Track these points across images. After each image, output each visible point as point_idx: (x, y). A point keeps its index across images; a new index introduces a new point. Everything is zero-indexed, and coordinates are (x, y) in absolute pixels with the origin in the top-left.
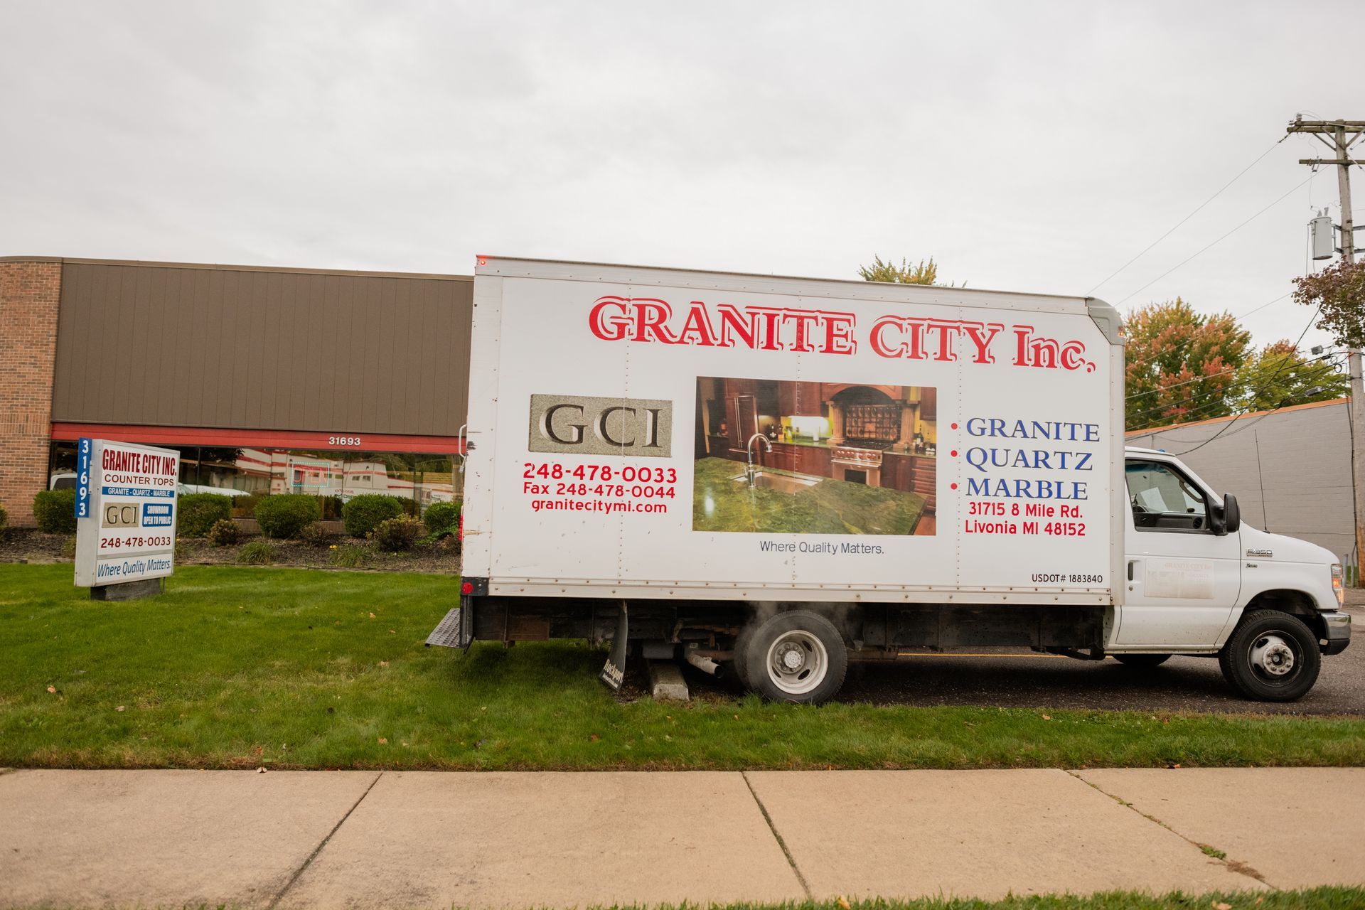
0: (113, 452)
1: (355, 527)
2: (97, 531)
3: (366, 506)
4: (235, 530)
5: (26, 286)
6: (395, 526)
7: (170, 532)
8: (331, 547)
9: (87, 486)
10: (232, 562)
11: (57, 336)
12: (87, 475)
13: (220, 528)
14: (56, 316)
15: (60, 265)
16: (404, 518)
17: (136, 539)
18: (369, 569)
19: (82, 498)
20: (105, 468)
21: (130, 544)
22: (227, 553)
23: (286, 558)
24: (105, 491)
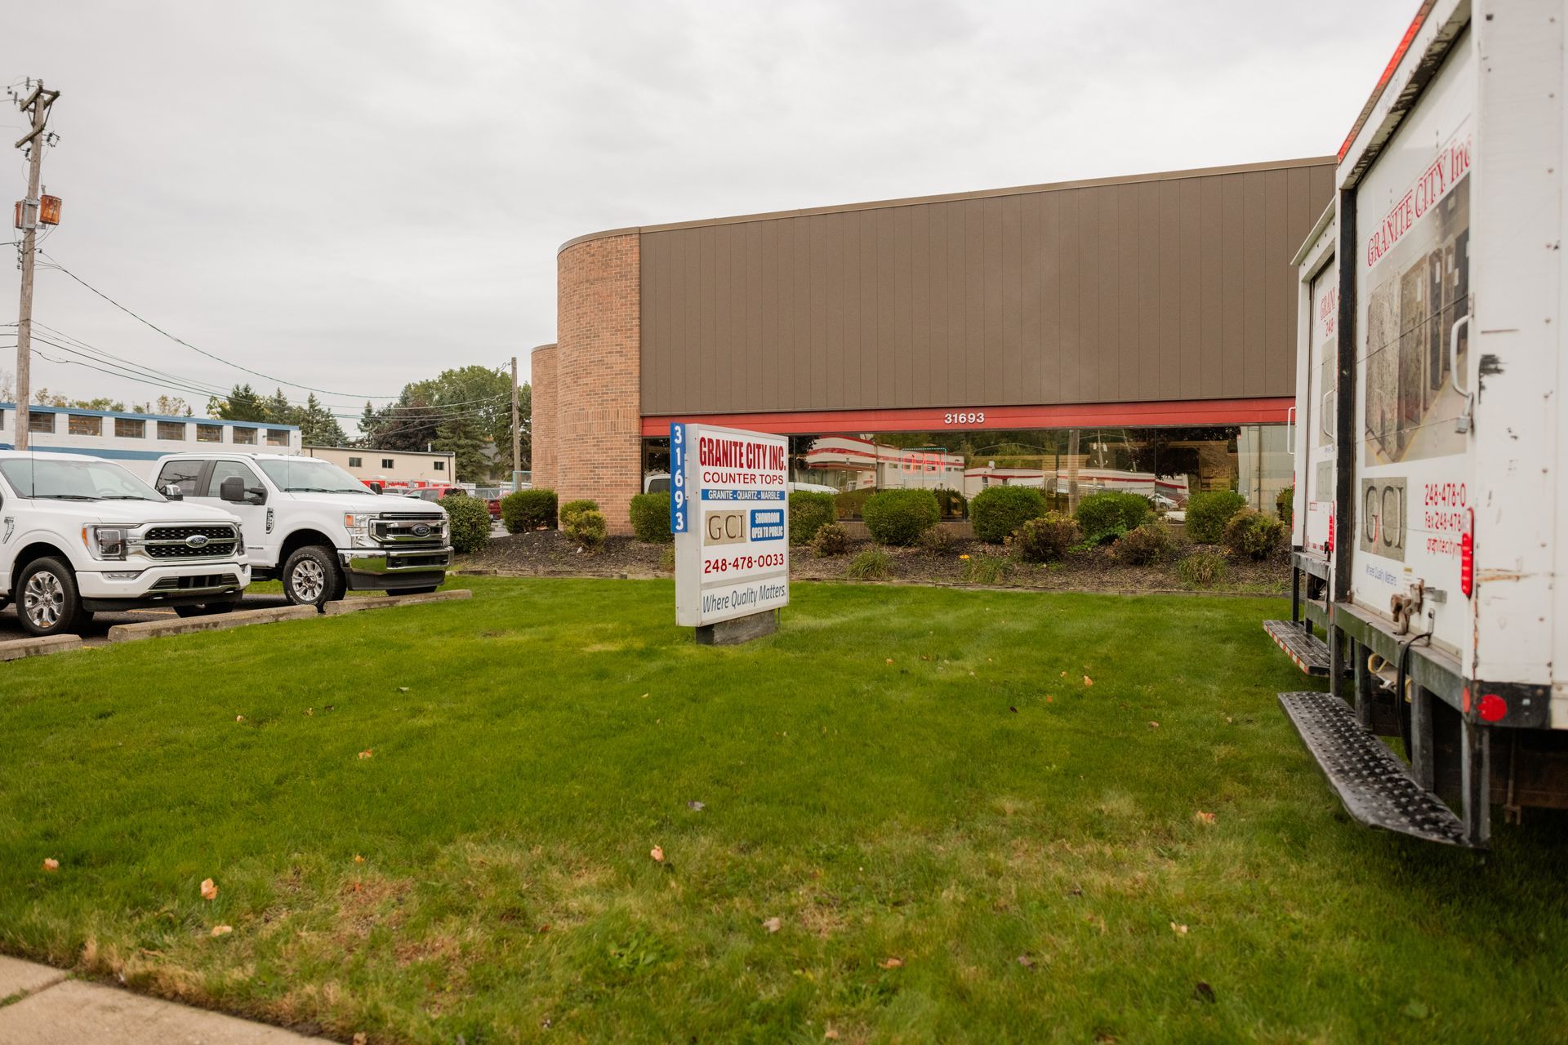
0: (710, 441)
1: (987, 530)
2: (699, 550)
3: (999, 502)
4: (842, 536)
5: (607, 265)
6: (1042, 527)
7: (782, 547)
8: (962, 557)
9: (683, 489)
10: (843, 576)
11: (640, 318)
12: (683, 474)
13: (825, 534)
14: (638, 295)
15: (637, 236)
16: (1053, 517)
17: (745, 558)
18: (1014, 586)
19: (679, 506)
20: (703, 463)
21: (737, 566)
22: (835, 564)
23: (906, 571)
24: (705, 495)
